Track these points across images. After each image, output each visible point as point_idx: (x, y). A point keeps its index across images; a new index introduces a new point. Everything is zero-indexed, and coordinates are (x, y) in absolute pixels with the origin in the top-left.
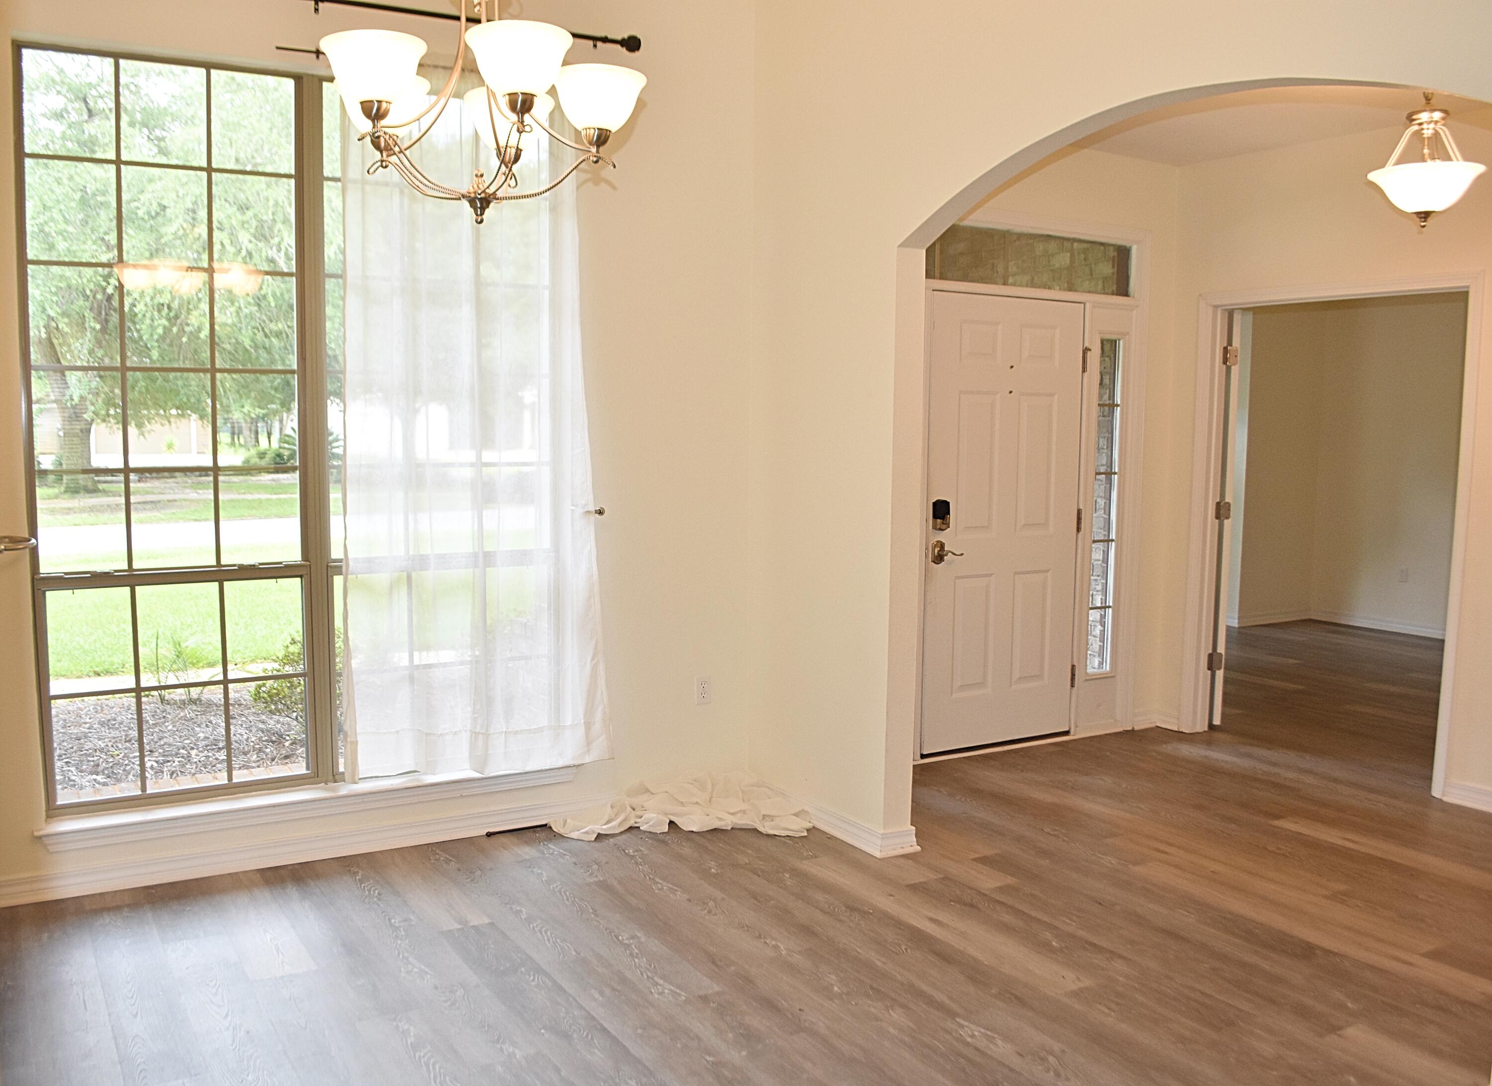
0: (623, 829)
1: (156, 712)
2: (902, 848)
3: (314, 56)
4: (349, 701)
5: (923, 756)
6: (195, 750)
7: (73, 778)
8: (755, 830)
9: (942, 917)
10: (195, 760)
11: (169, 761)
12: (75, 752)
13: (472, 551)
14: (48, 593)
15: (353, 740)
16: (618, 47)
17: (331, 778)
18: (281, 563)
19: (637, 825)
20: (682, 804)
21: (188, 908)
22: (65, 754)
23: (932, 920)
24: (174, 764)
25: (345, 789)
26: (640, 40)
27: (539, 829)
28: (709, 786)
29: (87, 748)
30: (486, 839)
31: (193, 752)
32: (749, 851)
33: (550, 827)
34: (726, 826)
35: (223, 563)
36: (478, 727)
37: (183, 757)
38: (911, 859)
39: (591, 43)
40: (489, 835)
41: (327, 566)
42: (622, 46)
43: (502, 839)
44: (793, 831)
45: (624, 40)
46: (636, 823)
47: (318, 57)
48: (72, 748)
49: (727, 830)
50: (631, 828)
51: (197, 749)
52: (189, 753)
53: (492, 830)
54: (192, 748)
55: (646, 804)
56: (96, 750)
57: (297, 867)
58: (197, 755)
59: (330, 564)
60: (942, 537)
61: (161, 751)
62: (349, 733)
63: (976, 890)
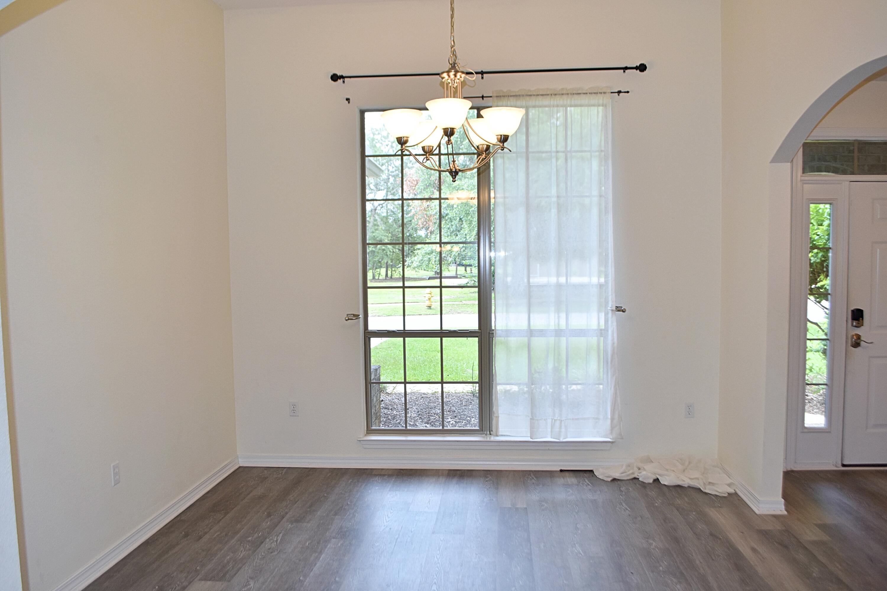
0: (629, 478)
1: (469, 400)
2: (774, 510)
3: (481, 99)
4: (495, 397)
5: (844, 465)
6: (474, 419)
7: (417, 424)
8: (700, 489)
9: (761, 549)
10: (472, 423)
11: (460, 422)
12: (426, 414)
13: (554, 328)
14: (371, 339)
15: (497, 415)
16: (635, 70)
17: (488, 433)
18: (468, 330)
19: (638, 477)
20: (667, 470)
21: (409, 480)
22: (422, 414)
23: (754, 550)
24: (462, 424)
25: (493, 438)
26: (645, 65)
27: (588, 472)
28: (687, 463)
29: (432, 412)
30: (559, 473)
31: (473, 419)
32: (686, 499)
33: (594, 472)
34: (685, 484)
35: (443, 329)
36: (557, 416)
37: (467, 421)
38: (775, 518)
39: (622, 71)
40: (561, 471)
41: (489, 333)
42: (637, 70)
43: (567, 474)
44: (719, 492)
45: (637, 66)
46: (638, 476)
47: (483, 99)
48: (426, 412)
49: (685, 487)
50: (635, 478)
51: (475, 418)
52: (471, 419)
53: (563, 469)
54: (473, 418)
55: (645, 467)
56: (435, 414)
57: (465, 471)
58: (474, 421)
59: (490, 332)
60: (858, 331)
61: (459, 417)
62: (495, 412)
63: (797, 539)
